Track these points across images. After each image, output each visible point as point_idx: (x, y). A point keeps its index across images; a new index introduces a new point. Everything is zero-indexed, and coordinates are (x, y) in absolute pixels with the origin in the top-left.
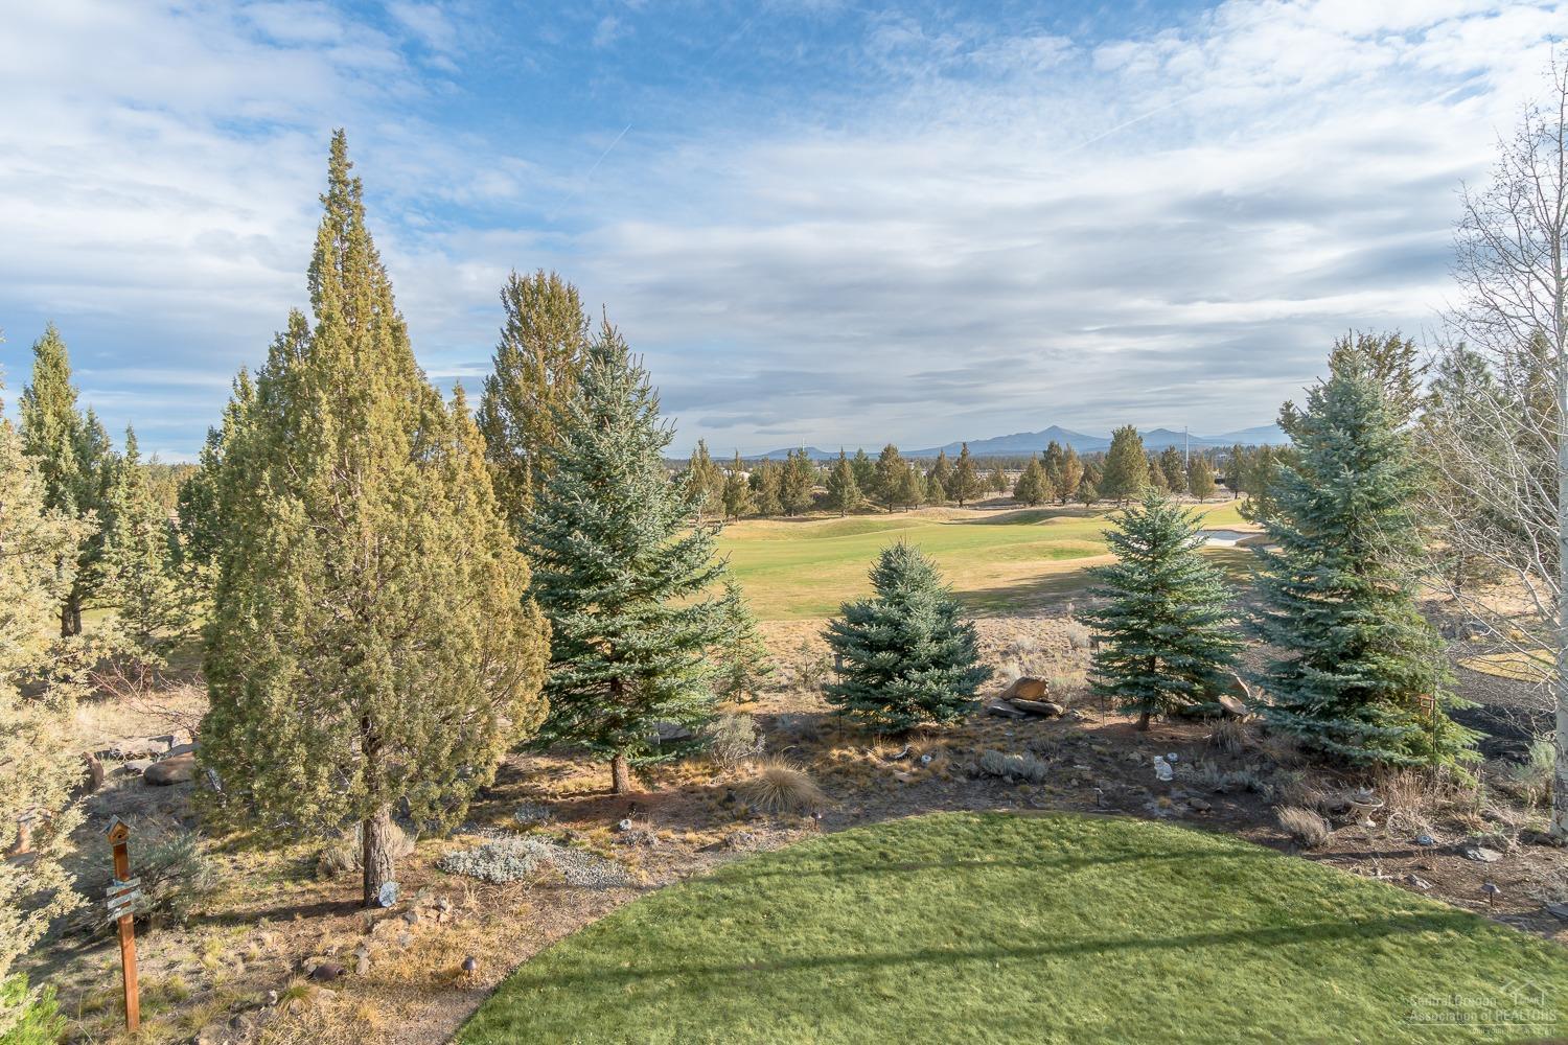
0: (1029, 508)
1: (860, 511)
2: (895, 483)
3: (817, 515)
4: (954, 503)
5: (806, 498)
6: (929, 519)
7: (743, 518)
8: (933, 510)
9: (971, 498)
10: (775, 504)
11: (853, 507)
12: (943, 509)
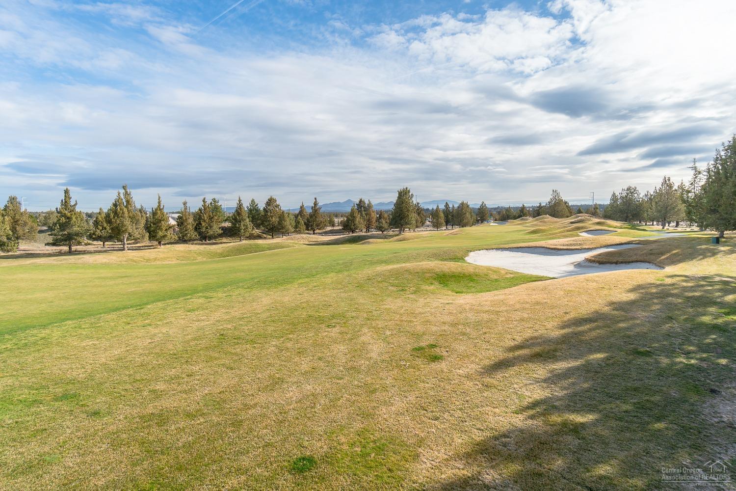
0: (351, 234)
1: (251, 237)
2: (275, 220)
3: (224, 240)
4: (310, 232)
5: (216, 229)
6: (296, 242)
7: (165, 244)
8: (298, 236)
9: (319, 229)
10: (193, 234)
11: (247, 234)
12: (304, 236)
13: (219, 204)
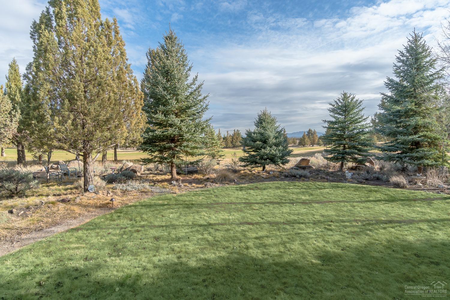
13: (240, 132)
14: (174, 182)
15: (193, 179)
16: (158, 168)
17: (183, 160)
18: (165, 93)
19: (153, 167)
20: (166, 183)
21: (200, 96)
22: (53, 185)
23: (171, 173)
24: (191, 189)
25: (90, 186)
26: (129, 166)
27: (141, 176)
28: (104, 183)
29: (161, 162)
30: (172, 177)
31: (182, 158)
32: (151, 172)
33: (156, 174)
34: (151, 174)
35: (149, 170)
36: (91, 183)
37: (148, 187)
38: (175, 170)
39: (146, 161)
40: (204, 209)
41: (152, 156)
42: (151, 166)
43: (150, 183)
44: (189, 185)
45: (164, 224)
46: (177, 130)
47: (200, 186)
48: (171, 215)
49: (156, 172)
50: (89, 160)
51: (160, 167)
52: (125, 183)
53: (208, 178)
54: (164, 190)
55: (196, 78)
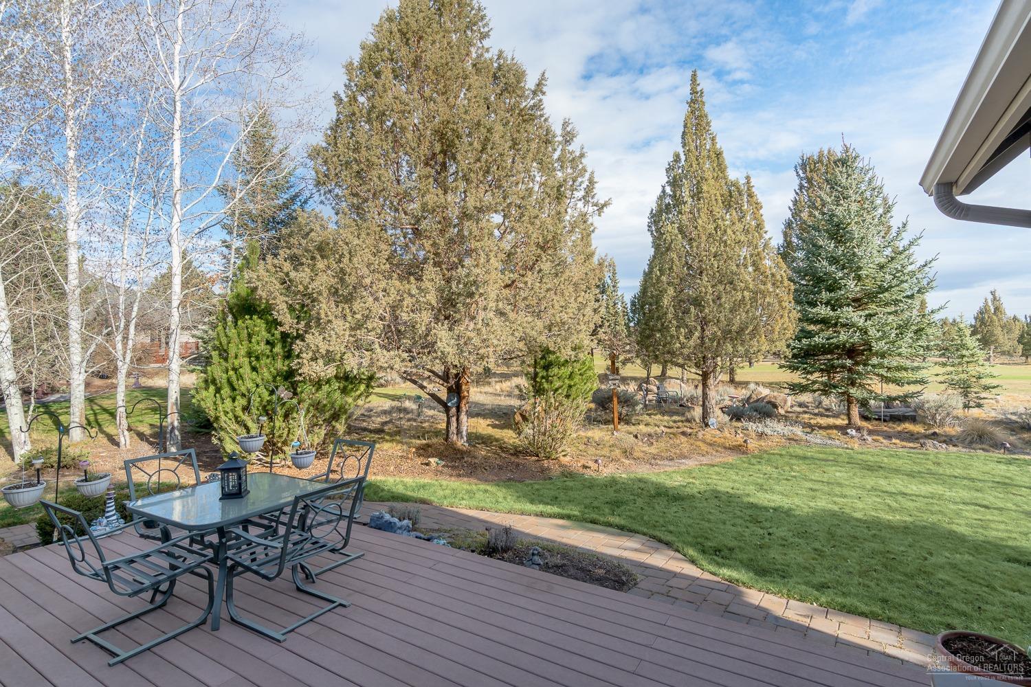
14: (853, 432)
15: (899, 432)
16: (820, 403)
17: (871, 392)
18: (833, 268)
19: (811, 400)
20: (835, 431)
21: (912, 264)
22: (655, 415)
23: (849, 415)
24: (887, 447)
25: (711, 421)
26: (763, 395)
27: (787, 414)
28: (727, 418)
29: (825, 393)
30: (850, 423)
31: (870, 388)
32: (805, 409)
33: (816, 415)
34: (805, 412)
35: (800, 405)
36: (711, 415)
37: (800, 433)
38: (857, 409)
39: (797, 388)
40: (901, 476)
41: (808, 380)
42: (806, 397)
43: (803, 428)
44: (884, 441)
45: (825, 480)
46: (857, 334)
47: (911, 445)
48: (839, 474)
49: (816, 411)
50: (711, 381)
51: (826, 401)
52: (760, 422)
53: (935, 434)
54: (829, 442)
55: (904, 227)
